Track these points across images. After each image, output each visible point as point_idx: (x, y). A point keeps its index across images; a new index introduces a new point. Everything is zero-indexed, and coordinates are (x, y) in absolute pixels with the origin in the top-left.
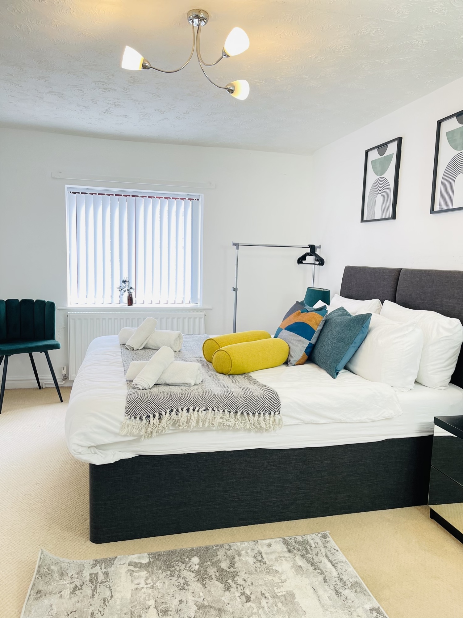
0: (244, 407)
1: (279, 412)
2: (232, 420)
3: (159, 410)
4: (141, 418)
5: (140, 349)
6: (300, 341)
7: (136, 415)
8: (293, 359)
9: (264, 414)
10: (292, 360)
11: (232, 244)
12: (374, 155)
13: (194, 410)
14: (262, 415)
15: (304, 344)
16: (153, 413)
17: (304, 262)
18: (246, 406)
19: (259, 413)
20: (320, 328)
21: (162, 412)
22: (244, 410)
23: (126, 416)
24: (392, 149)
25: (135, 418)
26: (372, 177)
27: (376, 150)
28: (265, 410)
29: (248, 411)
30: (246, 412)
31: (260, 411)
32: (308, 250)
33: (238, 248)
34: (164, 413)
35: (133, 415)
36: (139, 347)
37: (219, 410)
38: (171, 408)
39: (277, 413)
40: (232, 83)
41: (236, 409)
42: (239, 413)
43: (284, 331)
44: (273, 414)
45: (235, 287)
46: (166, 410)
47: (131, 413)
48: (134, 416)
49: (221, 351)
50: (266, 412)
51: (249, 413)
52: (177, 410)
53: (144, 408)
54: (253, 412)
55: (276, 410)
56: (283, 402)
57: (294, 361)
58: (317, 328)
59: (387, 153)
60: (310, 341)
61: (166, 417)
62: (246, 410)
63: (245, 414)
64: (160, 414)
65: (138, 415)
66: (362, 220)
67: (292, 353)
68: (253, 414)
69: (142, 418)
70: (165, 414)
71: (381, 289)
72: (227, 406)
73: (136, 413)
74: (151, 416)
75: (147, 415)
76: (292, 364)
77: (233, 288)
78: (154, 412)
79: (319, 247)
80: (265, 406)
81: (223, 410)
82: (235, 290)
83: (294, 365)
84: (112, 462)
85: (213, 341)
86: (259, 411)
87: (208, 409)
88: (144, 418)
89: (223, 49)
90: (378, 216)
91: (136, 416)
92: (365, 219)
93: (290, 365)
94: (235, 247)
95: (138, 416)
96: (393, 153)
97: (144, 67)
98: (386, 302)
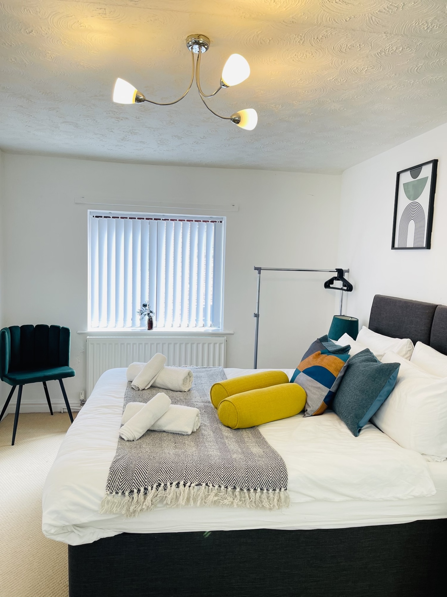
0: (244, 481)
1: (285, 488)
2: (229, 498)
3: (145, 483)
4: (123, 493)
5: (146, 388)
6: (319, 388)
7: (118, 489)
8: (311, 409)
9: (267, 490)
10: (309, 409)
11: (253, 268)
12: (406, 178)
13: (185, 485)
14: (265, 491)
15: (323, 391)
16: (138, 488)
17: (331, 286)
18: (247, 481)
19: (262, 489)
20: (340, 375)
21: (148, 487)
22: (244, 485)
23: (107, 490)
24: (427, 172)
25: (117, 493)
26: (404, 202)
27: (409, 172)
28: (269, 486)
29: (249, 486)
30: (246, 488)
31: (263, 486)
32: (336, 274)
33: (260, 273)
34: (150, 488)
35: (115, 489)
36: (146, 387)
37: (214, 485)
38: (159, 481)
39: (283, 489)
40: (238, 112)
41: (234, 484)
42: (238, 489)
43: (302, 373)
44: (278, 490)
45: (256, 312)
46: (152, 484)
47: (113, 487)
48: (116, 491)
49: (227, 402)
50: (270, 488)
51: (250, 489)
52: (166, 485)
53: (129, 481)
54: (254, 488)
55: (282, 485)
56: (291, 475)
57: (312, 411)
58: (338, 374)
59: (421, 176)
60: (330, 389)
61: (151, 493)
62: (246, 485)
63: (245, 491)
64: (146, 489)
65: (120, 489)
66: (393, 247)
67: (309, 402)
68: (255, 489)
69: (125, 493)
70: (152, 489)
71: (413, 326)
72: (224, 481)
73: (118, 487)
74: (135, 491)
75: (131, 490)
76: (309, 414)
77: (255, 313)
78: (139, 486)
79: (348, 271)
80: (268, 481)
81: (219, 485)
82: (257, 316)
83: (312, 416)
84: (91, 542)
85: (221, 386)
86: (261, 486)
87: (202, 484)
88: (127, 493)
89: (221, 79)
90: (410, 244)
91: (118, 491)
92: (396, 246)
93: (307, 415)
94: (257, 271)
95: (120, 491)
96: (428, 177)
97: (138, 100)
98: (419, 343)
